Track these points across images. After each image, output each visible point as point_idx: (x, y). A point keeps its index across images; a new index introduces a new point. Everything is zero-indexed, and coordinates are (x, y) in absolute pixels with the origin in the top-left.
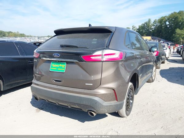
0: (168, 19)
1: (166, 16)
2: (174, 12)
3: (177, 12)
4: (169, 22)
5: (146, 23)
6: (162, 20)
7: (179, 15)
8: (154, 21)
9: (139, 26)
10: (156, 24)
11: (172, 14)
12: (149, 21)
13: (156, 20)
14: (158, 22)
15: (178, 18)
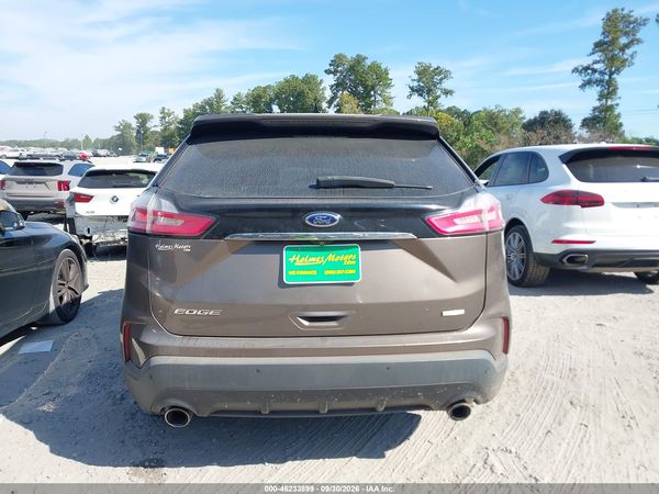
0: (277, 96)
1: (269, 87)
2: (293, 77)
3: (300, 78)
4: (280, 107)
5: (209, 103)
6: (260, 97)
7: (305, 87)
8: (235, 99)
9: (185, 111)
10: (242, 108)
11: (287, 81)
12: (219, 95)
13: (239, 95)
14: (248, 104)
15: (304, 97)
